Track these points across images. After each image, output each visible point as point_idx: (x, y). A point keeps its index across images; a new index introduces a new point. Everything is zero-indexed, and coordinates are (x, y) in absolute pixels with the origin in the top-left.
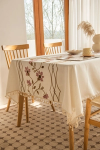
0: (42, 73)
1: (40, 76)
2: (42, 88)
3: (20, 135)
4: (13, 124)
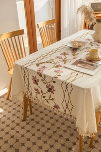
0: (53, 87)
1: (50, 89)
2: (53, 99)
3: (28, 131)
4: (18, 117)
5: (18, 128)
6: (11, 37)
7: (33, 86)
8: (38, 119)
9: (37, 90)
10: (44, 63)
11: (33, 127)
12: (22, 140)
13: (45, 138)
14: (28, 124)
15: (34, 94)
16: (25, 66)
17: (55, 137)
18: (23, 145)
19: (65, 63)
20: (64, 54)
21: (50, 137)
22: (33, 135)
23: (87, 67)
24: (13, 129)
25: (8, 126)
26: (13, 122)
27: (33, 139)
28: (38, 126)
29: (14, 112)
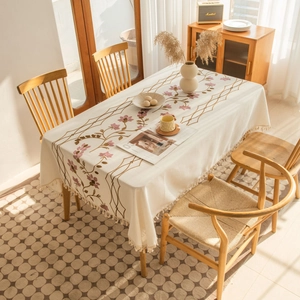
0: (96, 179)
1: (93, 182)
2: (98, 196)
3: (71, 238)
4: (57, 215)
5: (56, 233)
6: (44, 83)
7: (71, 174)
8: (88, 218)
9: (76, 180)
10: (88, 137)
11: (79, 231)
12: (60, 252)
13: (95, 249)
14: (71, 226)
15: (74, 186)
16: (57, 143)
17: (109, 249)
18: (60, 258)
19: (121, 138)
20: (125, 120)
21: (103, 248)
22: (78, 244)
23: (151, 148)
24: (47, 233)
25: (40, 228)
26: (49, 222)
27: (77, 250)
28: (87, 231)
29: (51, 205)
